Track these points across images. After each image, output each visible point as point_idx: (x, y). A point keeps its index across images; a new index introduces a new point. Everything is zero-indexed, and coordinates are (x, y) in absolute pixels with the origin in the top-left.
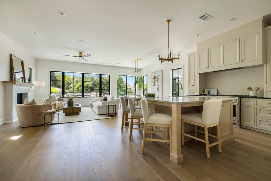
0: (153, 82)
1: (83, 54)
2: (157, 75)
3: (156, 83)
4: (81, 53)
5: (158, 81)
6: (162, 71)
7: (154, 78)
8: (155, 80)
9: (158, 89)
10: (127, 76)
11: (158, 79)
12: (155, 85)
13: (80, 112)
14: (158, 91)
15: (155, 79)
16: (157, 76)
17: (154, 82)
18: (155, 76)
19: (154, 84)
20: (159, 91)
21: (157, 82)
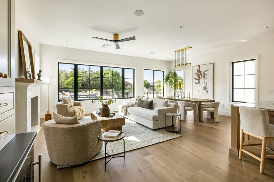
0: (195, 79)
1: (120, 39)
2: (202, 69)
3: (202, 80)
4: (116, 35)
5: (204, 77)
6: (214, 64)
7: (198, 74)
8: (199, 77)
9: (205, 88)
10: (154, 71)
11: (204, 74)
12: (199, 83)
13: (123, 126)
14: (205, 92)
15: (200, 75)
16: (203, 71)
17: (198, 78)
18: (199, 71)
19: (197, 81)
20: (207, 91)
21: (202, 78)
